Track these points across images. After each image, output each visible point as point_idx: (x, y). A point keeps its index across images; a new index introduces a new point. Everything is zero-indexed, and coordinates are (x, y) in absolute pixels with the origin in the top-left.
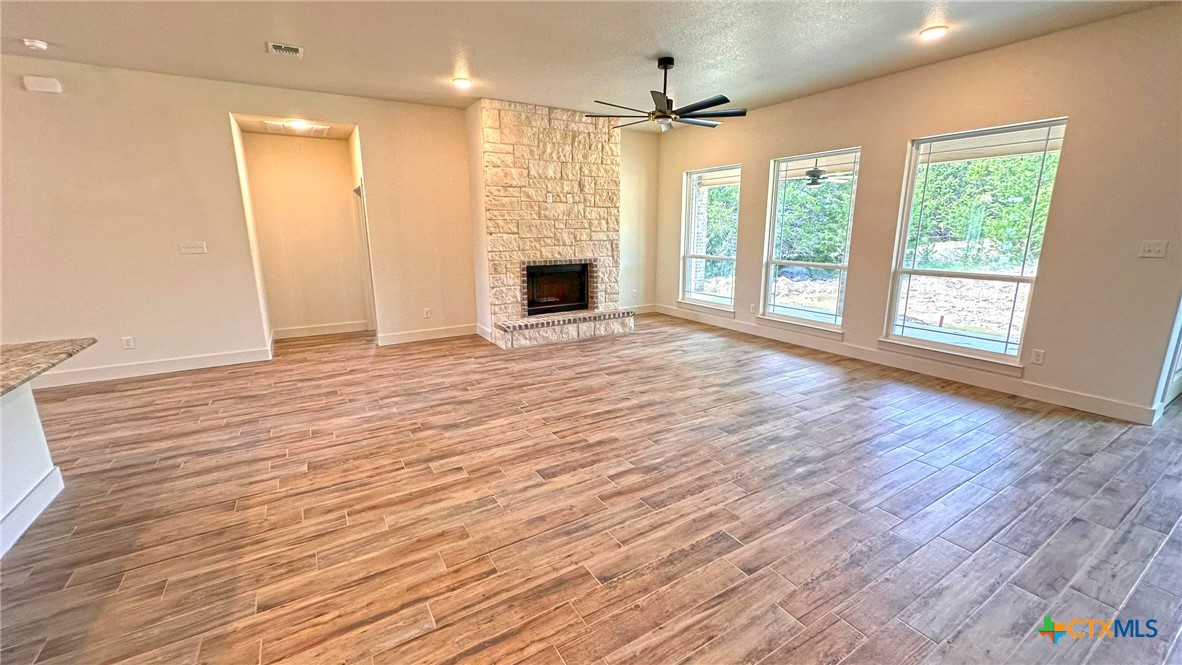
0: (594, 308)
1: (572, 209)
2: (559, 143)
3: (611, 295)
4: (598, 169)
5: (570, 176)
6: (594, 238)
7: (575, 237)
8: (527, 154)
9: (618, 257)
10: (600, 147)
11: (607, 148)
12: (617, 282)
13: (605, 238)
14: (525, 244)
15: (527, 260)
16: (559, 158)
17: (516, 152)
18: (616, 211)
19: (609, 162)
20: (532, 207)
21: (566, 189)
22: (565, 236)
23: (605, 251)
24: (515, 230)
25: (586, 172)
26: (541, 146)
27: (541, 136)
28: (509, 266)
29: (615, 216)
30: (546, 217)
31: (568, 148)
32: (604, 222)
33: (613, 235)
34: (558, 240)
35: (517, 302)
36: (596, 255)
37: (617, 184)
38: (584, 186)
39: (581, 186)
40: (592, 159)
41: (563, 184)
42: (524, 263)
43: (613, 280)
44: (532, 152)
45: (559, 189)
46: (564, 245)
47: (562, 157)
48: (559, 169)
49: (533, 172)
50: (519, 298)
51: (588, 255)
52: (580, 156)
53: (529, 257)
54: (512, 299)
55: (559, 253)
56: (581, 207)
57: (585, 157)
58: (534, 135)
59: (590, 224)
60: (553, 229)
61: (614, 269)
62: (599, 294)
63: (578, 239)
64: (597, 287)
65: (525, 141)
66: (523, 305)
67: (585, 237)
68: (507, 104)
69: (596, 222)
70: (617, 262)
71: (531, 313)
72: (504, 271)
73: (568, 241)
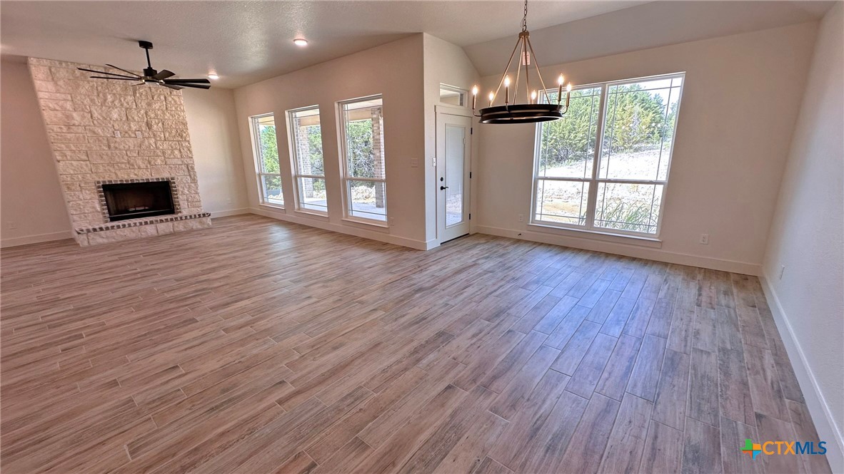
0: (178, 213)
1: (143, 142)
2: (120, 95)
3: (193, 202)
4: (164, 113)
5: (136, 118)
6: (168, 163)
7: (150, 163)
8: (87, 101)
9: (195, 175)
10: (162, 98)
11: (170, 99)
12: (197, 193)
13: (180, 163)
14: (97, 168)
15: (101, 180)
16: (122, 105)
17: (75, 100)
18: (187, 144)
19: (174, 109)
20: (99, 141)
21: (134, 128)
22: (140, 162)
23: (181, 172)
24: (86, 158)
25: (153, 116)
26: (101, 95)
27: (99, 88)
28: (83, 185)
29: (187, 147)
30: (116, 148)
31: (130, 98)
32: (176, 152)
33: (187, 161)
34: (133, 165)
35: (97, 211)
36: (173, 175)
37: (185, 124)
38: (151, 125)
39: (149, 125)
40: (157, 106)
41: (129, 124)
42: (98, 182)
43: (193, 192)
44: (92, 100)
45: (126, 127)
46: (139, 168)
47: (125, 104)
48: (123, 113)
49: (96, 115)
50: (99, 209)
51: (164, 175)
52: (144, 104)
53: (104, 178)
54: (91, 210)
55: (136, 175)
56: (152, 141)
57: (149, 104)
58: (92, 87)
59: (164, 153)
60: (126, 157)
61: (193, 185)
62: (181, 203)
63: (152, 163)
64: (177, 198)
65: (83, 91)
66: (104, 213)
67: (159, 162)
68: (57, 63)
69: (169, 152)
70: (194, 179)
71: (112, 220)
72: (78, 188)
73: (142, 166)
